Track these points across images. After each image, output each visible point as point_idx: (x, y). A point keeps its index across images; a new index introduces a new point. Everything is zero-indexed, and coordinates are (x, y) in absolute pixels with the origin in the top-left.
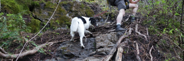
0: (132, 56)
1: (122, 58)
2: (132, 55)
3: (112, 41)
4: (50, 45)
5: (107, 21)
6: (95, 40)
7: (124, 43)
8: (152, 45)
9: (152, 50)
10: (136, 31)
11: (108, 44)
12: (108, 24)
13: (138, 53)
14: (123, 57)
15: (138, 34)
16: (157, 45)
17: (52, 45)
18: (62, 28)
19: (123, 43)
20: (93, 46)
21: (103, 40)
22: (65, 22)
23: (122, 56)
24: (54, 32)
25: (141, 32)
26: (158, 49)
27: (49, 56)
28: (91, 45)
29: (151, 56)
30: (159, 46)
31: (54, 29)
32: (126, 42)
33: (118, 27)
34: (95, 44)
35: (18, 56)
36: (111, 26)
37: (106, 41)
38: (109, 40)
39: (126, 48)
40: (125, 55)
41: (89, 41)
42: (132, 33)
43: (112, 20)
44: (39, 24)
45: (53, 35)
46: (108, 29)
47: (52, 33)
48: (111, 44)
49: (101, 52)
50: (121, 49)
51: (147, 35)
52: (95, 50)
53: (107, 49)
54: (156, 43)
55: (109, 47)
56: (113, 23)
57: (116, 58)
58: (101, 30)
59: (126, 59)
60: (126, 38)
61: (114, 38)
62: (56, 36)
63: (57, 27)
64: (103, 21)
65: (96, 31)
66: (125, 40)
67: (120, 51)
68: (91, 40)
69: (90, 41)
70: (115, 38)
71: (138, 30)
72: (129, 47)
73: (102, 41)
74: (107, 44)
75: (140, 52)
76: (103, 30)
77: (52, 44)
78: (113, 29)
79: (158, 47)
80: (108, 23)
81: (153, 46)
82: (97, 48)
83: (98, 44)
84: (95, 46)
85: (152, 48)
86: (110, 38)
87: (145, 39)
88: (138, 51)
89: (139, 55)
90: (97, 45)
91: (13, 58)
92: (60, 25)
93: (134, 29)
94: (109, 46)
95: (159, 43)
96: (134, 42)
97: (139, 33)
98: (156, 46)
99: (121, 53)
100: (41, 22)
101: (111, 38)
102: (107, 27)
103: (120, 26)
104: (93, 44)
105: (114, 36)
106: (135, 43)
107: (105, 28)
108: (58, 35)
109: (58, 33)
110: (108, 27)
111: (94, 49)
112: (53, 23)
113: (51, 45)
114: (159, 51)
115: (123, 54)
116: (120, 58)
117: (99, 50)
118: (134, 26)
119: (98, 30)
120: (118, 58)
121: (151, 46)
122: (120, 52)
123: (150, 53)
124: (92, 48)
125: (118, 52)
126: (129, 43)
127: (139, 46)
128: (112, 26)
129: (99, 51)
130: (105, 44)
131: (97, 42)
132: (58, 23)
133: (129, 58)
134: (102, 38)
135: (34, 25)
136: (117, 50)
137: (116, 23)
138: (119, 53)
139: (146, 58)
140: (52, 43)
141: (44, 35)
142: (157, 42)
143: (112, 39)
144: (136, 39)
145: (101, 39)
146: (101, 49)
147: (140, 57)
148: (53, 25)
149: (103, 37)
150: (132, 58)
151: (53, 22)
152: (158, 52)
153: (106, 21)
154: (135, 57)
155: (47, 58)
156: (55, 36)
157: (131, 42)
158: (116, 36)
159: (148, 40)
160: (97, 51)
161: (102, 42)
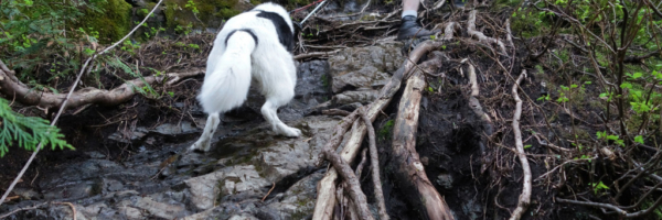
0: (455, 102)
1: (422, 106)
2: (453, 97)
3: (385, 70)
4: (170, 83)
5: (370, 10)
6: (327, 66)
7: (429, 64)
8: (522, 68)
9: (523, 82)
10: (471, 29)
11: (374, 78)
12: (373, 17)
13: (476, 92)
14: (426, 105)
15: (475, 37)
16: (538, 67)
17: (175, 83)
18: (208, 30)
19: (425, 64)
20: (321, 88)
21: (356, 65)
22: (219, 9)
23: (422, 101)
24: (181, 44)
25: (488, 33)
26: (540, 77)
27: (169, 115)
28: (312, 82)
29: (517, 98)
30: (545, 68)
31: (182, 32)
32: (433, 61)
33: (408, 24)
34: (328, 78)
35: (65, 99)
36: (382, 24)
37: (364, 68)
38: (378, 66)
39: (435, 77)
40: (430, 99)
41: (307, 72)
42: (455, 35)
43: (387, 7)
44: (124, 15)
45: (177, 51)
46: (372, 34)
47: (174, 47)
48: (382, 78)
49: (349, 102)
50: (417, 82)
51: (506, 42)
52: (329, 98)
53: (369, 94)
54: (535, 60)
55: (375, 88)
56: (390, 15)
57: (402, 104)
58: (348, 37)
59: (436, 109)
60: (435, 49)
61: (395, 57)
62: (189, 57)
63: (190, 26)
64: (354, 10)
65: (331, 40)
66: (433, 56)
67: (415, 85)
68: (312, 67)
69: (311, 70)
70: (398, 58)
71: (478, 27)
72: (443, 75)
73: (351, 68)
74: (369, 79)
75: (481, 91)
76: (356, 38)
77: (177, 79)
78: (391, 34)
79: (541, 72)
80: (373, 14)
81: (524, 72)
82: (335, 91)
83: (338, 77)
84: (326, 87)
85: (521, 76)
86: (378, 61)
87: (499, 50)
88: (475, 85)
89: (477, 97)
90: (335, 83)
91: (47, 104)
92: (202, 19)
93: (465, 26)
94: (375, 84)
95: (548, 62)
96: (463, 61)
97: (481, 35)
98: (534, 69)
99: (416, 92)
100: (130, 6)
101: (384, 60)
102: (370, 28)
103: (413, 22)
104: (322, 78)
105: (395, 52)
106: (465, 66)
107: (361, 29)
108: (197, 51)
109: (197, 46)
110: (374, 27)
111: (322, 95)
112: (177, 13)
113: (172, 81)
114: (544, 84)
115: (425, 93)
116: (412, 106)
117: (341, 96)
118: (465, 18)
119: (337, 38)
120: (408, 104)
121: (520, 72)
122: (414, 89)
123: (515, 90)
124: (316, 94)
125: (407, 89)
126: (445, 66)
127: (477, 72)
128: (387, 24)
129: (343, 100)
130: (363, 78)
131: (336, 71)
132: (196, 11)
133: (445, 107)
134: (351, 60)
135: (109, 17)
136: (403, 86)
137: (400, 13)
138: (409, 90)
139: (499, 104)
140: (176, 77)
141: (147, 52)
142: (539, 56)
143: (387, 64)
144: (468, 52)
145: (347, 62)
146: (350, 93)
147: (481, 102)
148: (176, 19)
149: (354, 56)
150: (453, 108)
151: (175, 7)
152: (541, 87)
153: (367, 10)
154: (465, 102)
155: (161, 120)
156: (184, 55)
157: (451, 62)
158: (399, 53)
159: (510, 54)
160: (336, 99)
161: (351, 73)
